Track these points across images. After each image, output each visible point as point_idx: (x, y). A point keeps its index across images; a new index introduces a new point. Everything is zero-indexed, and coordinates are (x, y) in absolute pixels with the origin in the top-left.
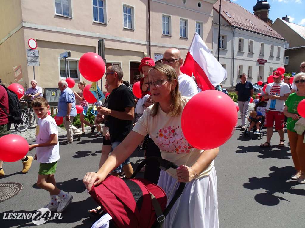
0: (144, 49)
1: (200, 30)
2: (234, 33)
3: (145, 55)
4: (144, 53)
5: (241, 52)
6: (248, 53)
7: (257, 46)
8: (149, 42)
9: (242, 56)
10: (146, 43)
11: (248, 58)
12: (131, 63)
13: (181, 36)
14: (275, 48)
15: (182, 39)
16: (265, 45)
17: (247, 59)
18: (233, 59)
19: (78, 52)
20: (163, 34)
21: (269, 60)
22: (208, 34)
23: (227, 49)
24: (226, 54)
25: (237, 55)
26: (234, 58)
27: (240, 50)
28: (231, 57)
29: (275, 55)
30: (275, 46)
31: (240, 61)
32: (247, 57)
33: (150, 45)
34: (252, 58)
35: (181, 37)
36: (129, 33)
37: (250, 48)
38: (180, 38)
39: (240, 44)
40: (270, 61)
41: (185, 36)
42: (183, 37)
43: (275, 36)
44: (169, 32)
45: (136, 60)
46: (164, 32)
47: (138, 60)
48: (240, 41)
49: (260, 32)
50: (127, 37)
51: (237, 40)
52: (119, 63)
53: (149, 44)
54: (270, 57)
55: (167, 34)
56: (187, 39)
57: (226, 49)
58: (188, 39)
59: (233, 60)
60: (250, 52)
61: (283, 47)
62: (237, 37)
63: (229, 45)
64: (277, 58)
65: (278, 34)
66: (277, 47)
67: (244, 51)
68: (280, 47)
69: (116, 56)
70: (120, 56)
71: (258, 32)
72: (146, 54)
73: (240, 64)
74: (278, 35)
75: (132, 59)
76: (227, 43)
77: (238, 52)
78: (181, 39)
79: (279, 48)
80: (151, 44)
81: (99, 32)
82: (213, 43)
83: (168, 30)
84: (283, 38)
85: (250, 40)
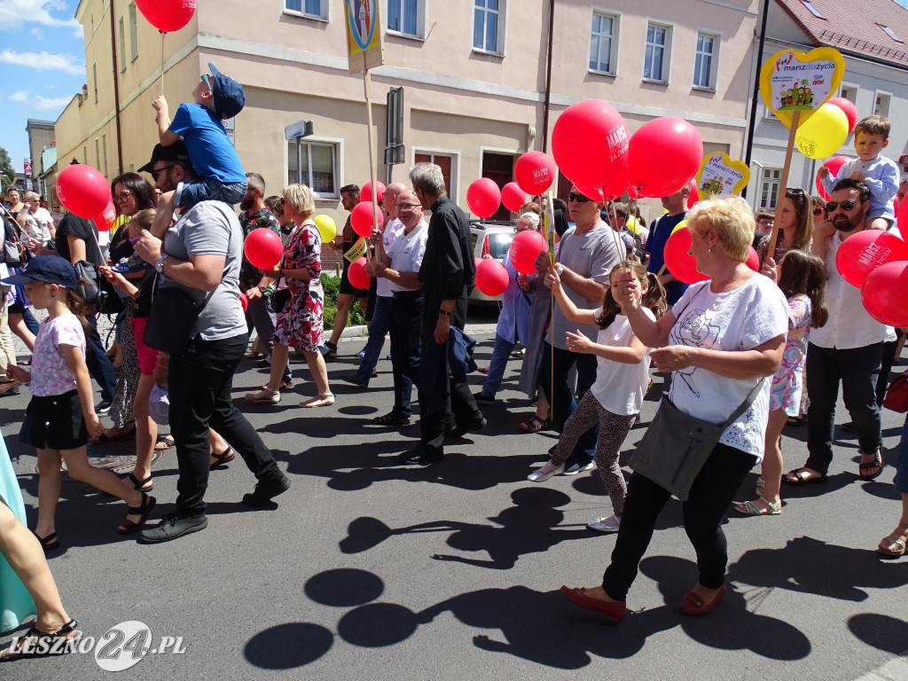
0: (529, 116)
1: (710, 57)
3: (529, 133)
4: (527, 126)
8: (544, 96)
10: (536, 97)
12: (489, 157)
13: (648, 76)
15: (650, 86)
19: (338, 122)
20: (591, 70)
22: (734, 72)
33: (547, 103)
35: (645, 79)
36: (488, 65)
38: (644, 82)
41: (660, 78)
42: (651, 79)
44: (608, 65)
45: (503, 147)
46: (593, 65)
47: (508, 146)
48: (845, 93)
50: (482, 77)
52: (453, 154)
53: (543, 100)
55: (604, 70)
56: (665, 85)
58: (667, 86)
69: (445, 134)
70: (457, 135)
72: (533, 129)
75: (492, 145)
78: (646, 85)
80: (551, 101)
81: (402, 64)
82: (750, 99)
83: (606, 58)
85: (878, 91)
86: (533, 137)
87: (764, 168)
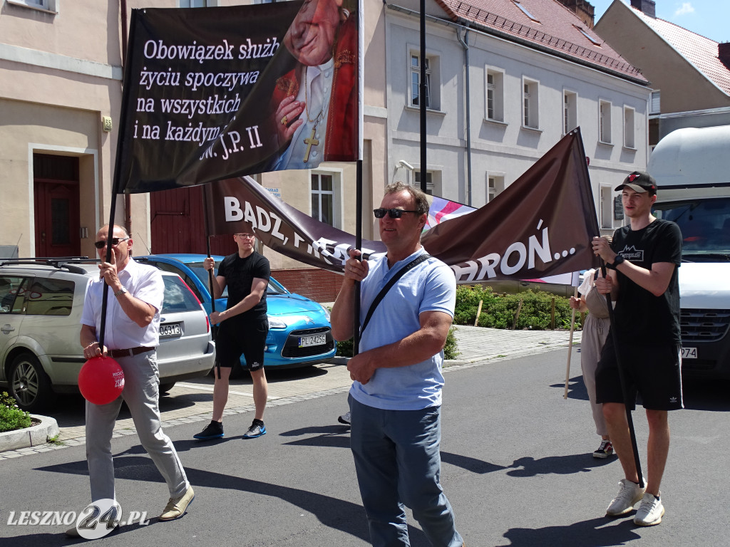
0: (99, 99)
2: (465, 50)
3: (103, 123)
4: (98, 113)
5: (495, 122)
6: (522, 130)
7: (550, 103)
9: (500, 140)
10: (108, 72)
11: (521, 148)
12: (42, 160)
14: (617, 113)
16: (578, 99)
17: (519, 154)
18: (468, 149)
21: (595, 157)
23: (442, 111)
24: (440, 131)
25: (481, 136)
26: (472, 146)
27: (490, 116)
28: (458, 143)
29: (617, 140)
30: (614, 105)
31: (494, 158)
32: (518, 144)
34: (535, 150)
36: (32, 25)
37: (526, 110)
39: (490, 92)
40: (602, 163)
43: (612, 69)
45: (65, 145)
47: (71, 143)
48: (490, 78)
49: (558, 50)
50: (25, 41)
51: (477, 76)
53: (120, 77)
54: (599, 144)
57: (439, 109)
59: (466, 153)
60: (526, 124)
61: (642, 111)
62: (476, 65)
63: (447, 96)
64: (624, 149)
65: (622, 60)
66: (620, 109)
67: (505, 122)
68: (634, 108)
71: (551, 47)
72: (107, 118)
73: (495, 171)
74: (623, 65)
75: (46, 142)
76: (442, 87)
77: (485, 122)
79: (629, 115)
82: (389, 89)
84: (640, 77)
85: (524, 77)
86: (108, 129)
87: (413, 170)
